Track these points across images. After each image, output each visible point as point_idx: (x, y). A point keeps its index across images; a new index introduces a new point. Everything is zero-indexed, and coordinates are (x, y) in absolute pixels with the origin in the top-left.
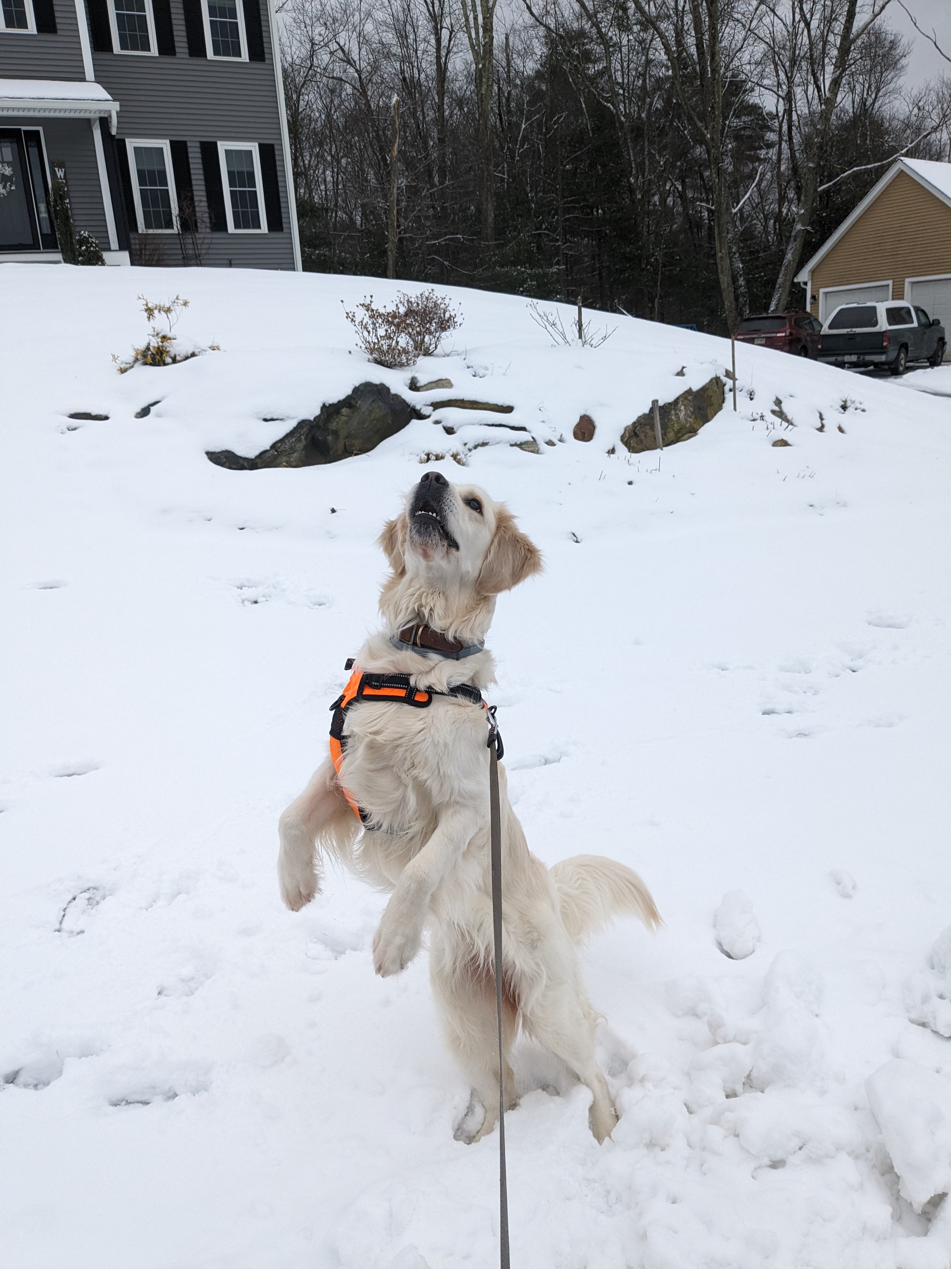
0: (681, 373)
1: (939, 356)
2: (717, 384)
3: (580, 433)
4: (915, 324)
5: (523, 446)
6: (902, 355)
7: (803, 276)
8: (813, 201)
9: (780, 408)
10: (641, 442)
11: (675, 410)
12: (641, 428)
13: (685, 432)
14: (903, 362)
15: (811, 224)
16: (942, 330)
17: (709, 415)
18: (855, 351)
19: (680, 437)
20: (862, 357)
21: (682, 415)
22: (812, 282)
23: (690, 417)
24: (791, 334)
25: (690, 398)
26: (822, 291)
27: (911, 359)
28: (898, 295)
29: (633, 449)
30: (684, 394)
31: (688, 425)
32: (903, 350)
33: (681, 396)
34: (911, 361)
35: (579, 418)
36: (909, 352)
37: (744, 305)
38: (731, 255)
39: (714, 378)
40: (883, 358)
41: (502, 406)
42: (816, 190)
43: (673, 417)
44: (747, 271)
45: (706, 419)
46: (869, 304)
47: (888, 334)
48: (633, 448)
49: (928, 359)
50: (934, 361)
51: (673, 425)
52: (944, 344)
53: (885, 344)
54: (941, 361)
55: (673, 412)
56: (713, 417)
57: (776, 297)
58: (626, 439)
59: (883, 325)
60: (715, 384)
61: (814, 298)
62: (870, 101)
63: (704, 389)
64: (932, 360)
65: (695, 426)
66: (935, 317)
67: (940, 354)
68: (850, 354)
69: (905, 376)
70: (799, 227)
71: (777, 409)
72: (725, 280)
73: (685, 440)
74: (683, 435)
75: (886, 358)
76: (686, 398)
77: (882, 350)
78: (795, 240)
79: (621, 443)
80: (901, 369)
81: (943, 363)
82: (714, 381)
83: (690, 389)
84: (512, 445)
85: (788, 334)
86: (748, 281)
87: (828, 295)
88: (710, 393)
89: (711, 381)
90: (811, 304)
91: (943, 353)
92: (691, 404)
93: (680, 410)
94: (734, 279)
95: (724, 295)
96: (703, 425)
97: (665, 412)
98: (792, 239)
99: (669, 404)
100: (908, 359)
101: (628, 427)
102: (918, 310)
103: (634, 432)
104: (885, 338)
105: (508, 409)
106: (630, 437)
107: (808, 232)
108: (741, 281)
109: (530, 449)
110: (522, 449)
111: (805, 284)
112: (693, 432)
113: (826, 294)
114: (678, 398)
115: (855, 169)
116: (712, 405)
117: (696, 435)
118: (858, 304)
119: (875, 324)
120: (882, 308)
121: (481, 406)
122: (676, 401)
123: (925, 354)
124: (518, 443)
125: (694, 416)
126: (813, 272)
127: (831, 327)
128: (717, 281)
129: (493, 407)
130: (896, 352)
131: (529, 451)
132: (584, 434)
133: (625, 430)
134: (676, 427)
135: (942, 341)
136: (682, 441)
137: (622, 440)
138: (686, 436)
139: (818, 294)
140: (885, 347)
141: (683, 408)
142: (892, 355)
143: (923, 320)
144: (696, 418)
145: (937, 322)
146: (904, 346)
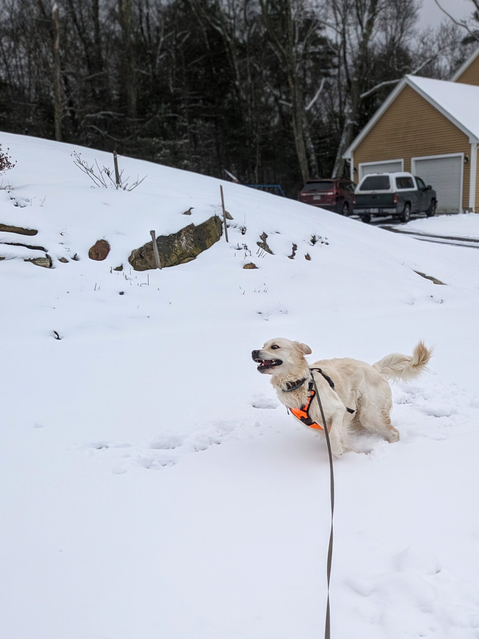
0: (188, 213)
1: (432, 210)
2: (216, 222)
3: (93, 253)
4: (415, 189)
5: (36, 262)
6: (407, 209)
7: (348, 155)
8: (358, 104)
9: (265, 241)
10: (146, 262)
11: (178, 240)
12: (146, 252)
13: (186, 256)
14: (408, 214)
15: (356, 119)
16: (434, 193)
17: (207, 244)
18: (377, 206)
19: (182, 260)
20: (381, 210)
21: (183, 244)
22: (354, 159)
23: (190, 245)
24: (337, 193)
25: (191, 231)
26: (360, 165)
27: (415, 212)
28: (407, 169)
29: (137, 268)
30: (186, 228)
31: (188, 251)
32: (408, 205)
33: (184, 229)
34: (415, 213)
35: (96, 242)
36: (412, 207)
37: (315, 174)
38: (304, 139)
39: (213, 217)
40: (394, 211)
41: (27, 230)
42: (359, 97)
43: (176, 245)
44: (317, 151)
45: (204, 247)
46: (385, 174)
47: (397, 195)
48: (138, 266)
49: (426, 212)
50: (430, 213)
51: (176, 251)
52: (436, 202)
53: (395, 201)
54: (434, 214)
55: (176, 241)
56: (210, 246)
57: (336, 168)
58: (132, 260)
59: (394, 188)
60: (214, 222)
61: (356, 170)
62: (397, 38)
63: (204, 225)
64: (428, 212)
65: (195, 252)
66: (429, 184)
67: (433, 208)
68: (374, 208)
69: (408, 223)
70: (349, 121)
71: (262, 241)
72: (301, 156)
73: (185, 262)
74: (184, 259)
75: (397, 210)
76: (188, 231)
77: (393, 206)
78: (347, 130)
79: (128, 263)
80: (407, 218)
81: (435, 215)
82: (213, 219)
83: (193, 224)
84: (26, 260)
85: (335, 193)
86: (318, 158)
87: (365, 168)
88: (209, 228)
89: (211, 219)
90: (354, 174)
91: (435, 208)
92: (192, 235)
93: (182, 240)
94: (308, 156)
95: (302, 166)
96: (201, 252)
97: (170, 241)
98: (345, 129)
99: (174, 235)
100: (411, 212)
101: (135, 250)
102: (417, 179)
103: (140, 255)
104: (396, 198)
105: (33, 232)
106: (136, 259)
107: (354, 125)
108: (313, 157)
109: (43, 264)
110: (35, 264)
111: (350, 160)
112: (193, 256)
113: (363, 167)
114: (181, 231)
115: (384, 83)
116: (210, 237)
117: (195, 259)
118: (378, 173)
119: (388, 187)
120: (393, 177)
121: (8, 229)
122: (179, 233)
123: (424, 208)
124: (32, 259)
125: (194, 244)
126: (354, 152)
127: (361, 189)
128: (296, 156)
129: (18, 230)
130: (403, 207)
131: (41, 266)
132: (97, 254)
133: (132, 252)
134: (179, 253)
135: (434, 200)
136: (183, 263)
137: (129, 260)
138: (187, 259)
139: (358, 167)
140: (396, 204)
141: (184, 238)
142: (400, 209)
143: (421, 186)
144: (195, 246)
145: (430, 188)
146: (408, 203)
